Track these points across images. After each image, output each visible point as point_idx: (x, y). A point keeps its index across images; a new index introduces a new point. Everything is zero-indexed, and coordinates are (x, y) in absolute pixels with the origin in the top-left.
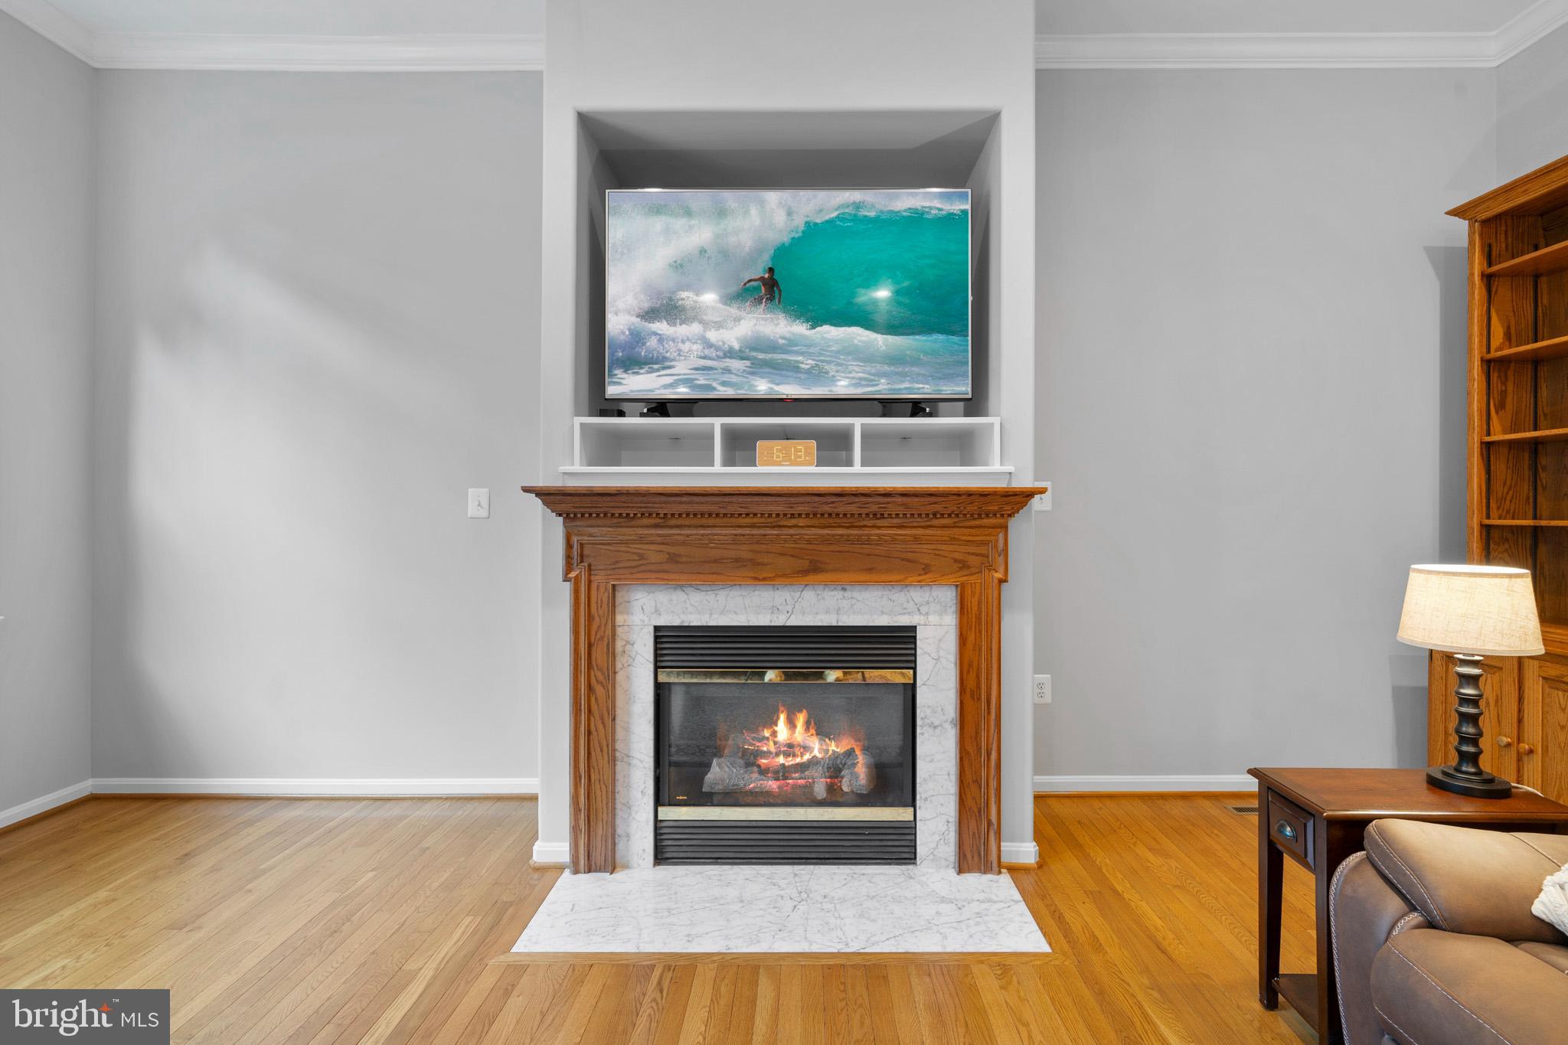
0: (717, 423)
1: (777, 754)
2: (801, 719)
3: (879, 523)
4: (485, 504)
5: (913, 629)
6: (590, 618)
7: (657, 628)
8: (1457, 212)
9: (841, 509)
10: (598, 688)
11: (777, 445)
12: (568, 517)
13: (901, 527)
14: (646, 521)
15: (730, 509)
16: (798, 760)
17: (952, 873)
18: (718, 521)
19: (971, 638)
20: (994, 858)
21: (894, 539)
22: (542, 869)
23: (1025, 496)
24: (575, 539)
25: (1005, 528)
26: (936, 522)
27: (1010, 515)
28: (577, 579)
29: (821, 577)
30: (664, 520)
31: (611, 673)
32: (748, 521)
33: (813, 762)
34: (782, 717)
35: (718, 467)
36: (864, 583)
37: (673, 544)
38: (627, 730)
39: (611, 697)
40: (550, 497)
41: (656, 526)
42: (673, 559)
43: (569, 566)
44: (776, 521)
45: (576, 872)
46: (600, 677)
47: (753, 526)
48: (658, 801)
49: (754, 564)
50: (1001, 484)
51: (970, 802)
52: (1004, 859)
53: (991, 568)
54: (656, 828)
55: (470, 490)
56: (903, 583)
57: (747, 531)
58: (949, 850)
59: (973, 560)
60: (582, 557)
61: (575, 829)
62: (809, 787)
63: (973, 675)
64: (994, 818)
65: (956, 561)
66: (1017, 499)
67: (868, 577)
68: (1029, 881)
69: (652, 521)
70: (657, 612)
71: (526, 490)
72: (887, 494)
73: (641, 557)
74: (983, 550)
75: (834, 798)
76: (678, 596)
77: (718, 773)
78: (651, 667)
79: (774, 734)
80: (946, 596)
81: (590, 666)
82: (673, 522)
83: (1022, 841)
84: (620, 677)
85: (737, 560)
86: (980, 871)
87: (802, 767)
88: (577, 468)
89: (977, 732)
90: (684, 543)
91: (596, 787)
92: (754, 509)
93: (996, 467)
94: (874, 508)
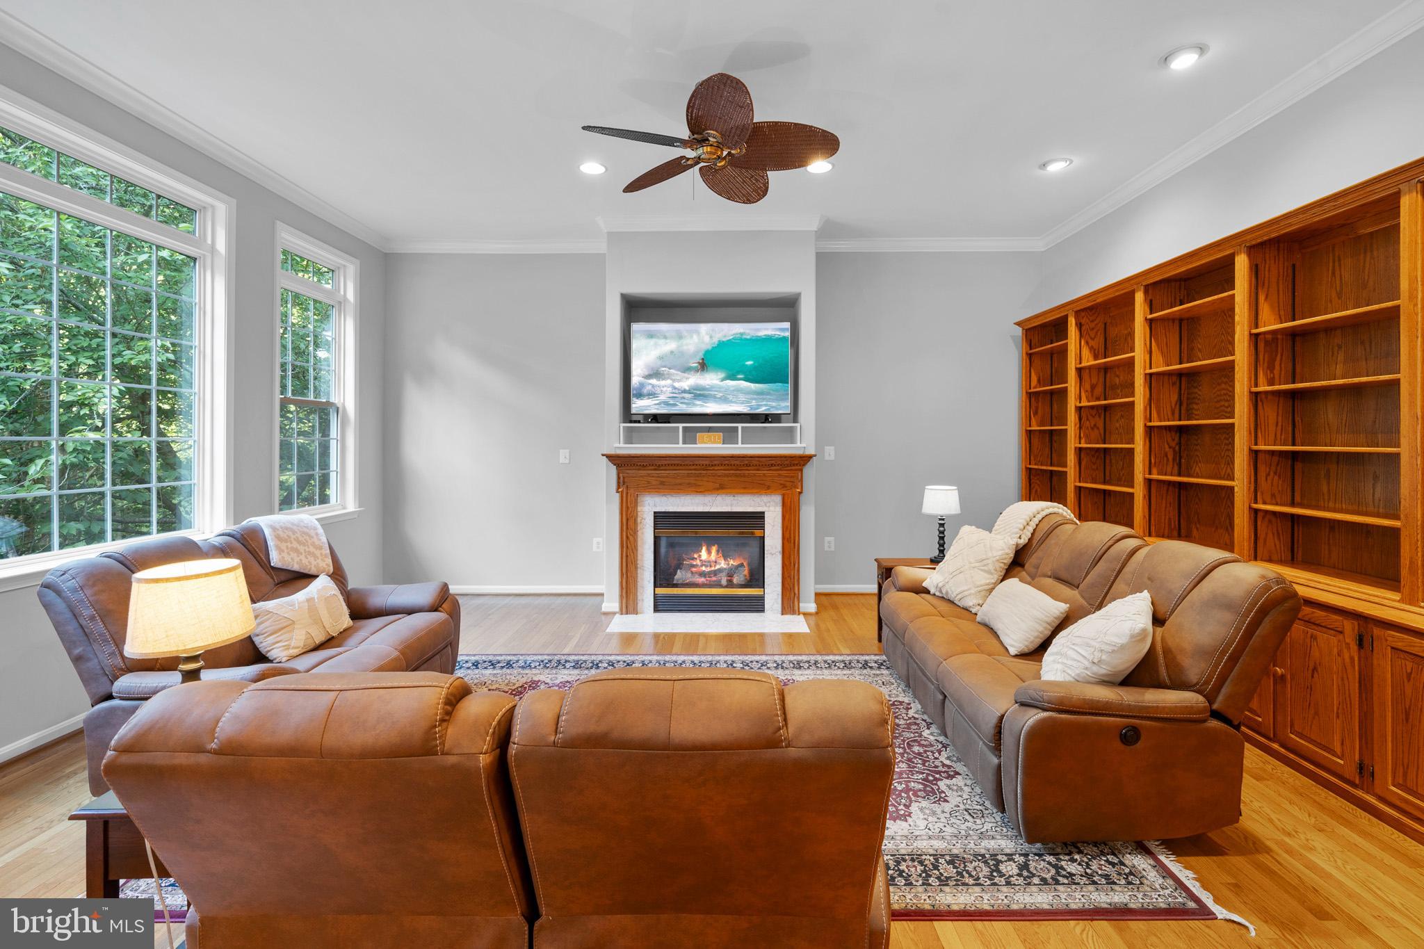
0: (681, 426)
1: (702, 566)
2: (714, 549)
3: (749, 468)
4: (568, 457)
5: (763, 513)
6: (627, 508)
7: (655, 513)
8: (1018, 324)
9: (733, 463)
10: (631, 538)
11: (706, 435)
12: (618, 466)
13: (758, 470)
14: (650, 468)
15: (686, 463)
16: (713, 569)
17: (780, 615)
18: (681, 468)
19: (787, 517)
20: (796, 608)
21: (755, 475)
22: (606, 614)
23: (810, 457)
24: (621, 475)
25: (802, 470)
26: (772, 468)
27: (804, 465)
28: (622, 492)
29: (723, 491)
30: (658, 467)
31: (635, 532)
32: (693, 467)
33: (720, 570)
34: (704, 549)
35: (681, 445)
36: (743, 493)
37: (664, 477)
38: (642, 555)
39: (636, 540)
40: (611, 458)
41: (655, 470)
42: (662, 483)
43: (619, 487)
44: (705, 468)
45: (622, 614)
46: (632, 533)
47: (695, 470)
48: (655, 586)
49: (696, 485)
50: (800, 452)
51: (787, 586)
52: (801, 610)
53: (796, 487)
54: (655, 600)
55: (561, 451)
56: (759, 493)
57: (693, 472)
58: (778, 606)
59: (788, 484)
60: (624, 483)
61: (621, 596)
62: (720, 581)
63: (788, 532)
64: (796, 592)
65: (781, 484)
66: (805, 459)
67: (742, 491)
68: (812, 620)
69: (653, 468)
70: (655, 505)
71: (603, 455)
72: (752, 457)
73: (649, 482)
74: (792, 480)
75: (730, 584)
76: (664, 499)
77: (680, 576)
78: (653, 529)
79: (700, 556)
80: (777, 499)
81: (627, 528)
82: (662, 468)
83: (810, 602)
84: (639, 533)
85: (689, 484)
86: (791, 614)
87: (715, 573)
88: (622, 445)
89: (790, 556)
90: (667, 477)
91: (630, 579)
92: (697, 463)
93: (798, 445)
94: (746, 462)
